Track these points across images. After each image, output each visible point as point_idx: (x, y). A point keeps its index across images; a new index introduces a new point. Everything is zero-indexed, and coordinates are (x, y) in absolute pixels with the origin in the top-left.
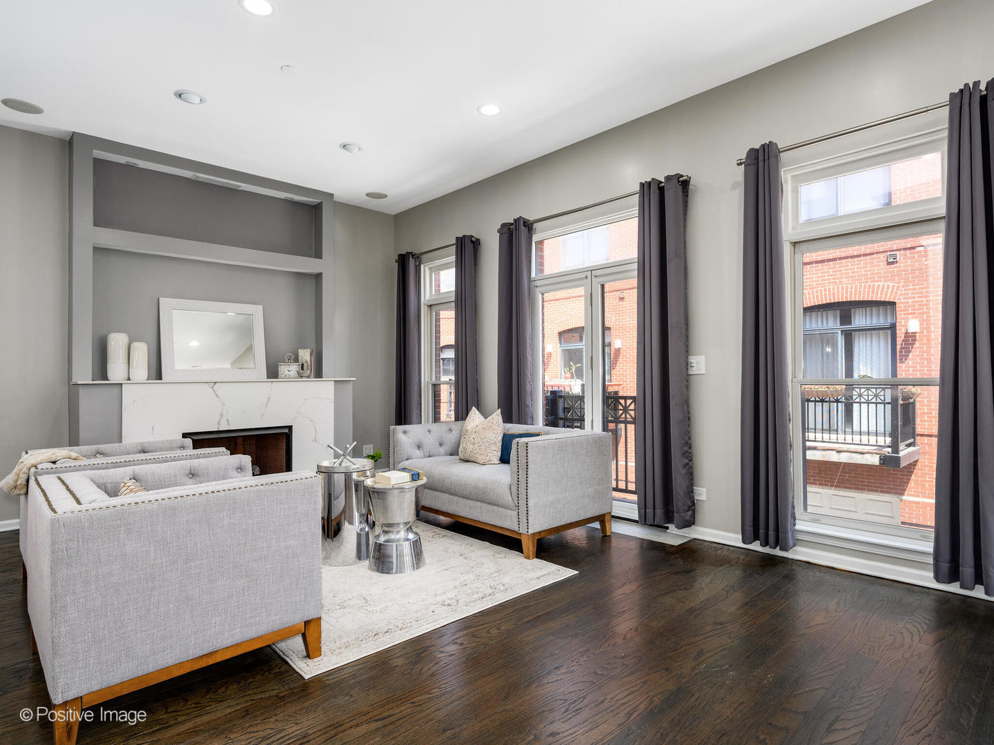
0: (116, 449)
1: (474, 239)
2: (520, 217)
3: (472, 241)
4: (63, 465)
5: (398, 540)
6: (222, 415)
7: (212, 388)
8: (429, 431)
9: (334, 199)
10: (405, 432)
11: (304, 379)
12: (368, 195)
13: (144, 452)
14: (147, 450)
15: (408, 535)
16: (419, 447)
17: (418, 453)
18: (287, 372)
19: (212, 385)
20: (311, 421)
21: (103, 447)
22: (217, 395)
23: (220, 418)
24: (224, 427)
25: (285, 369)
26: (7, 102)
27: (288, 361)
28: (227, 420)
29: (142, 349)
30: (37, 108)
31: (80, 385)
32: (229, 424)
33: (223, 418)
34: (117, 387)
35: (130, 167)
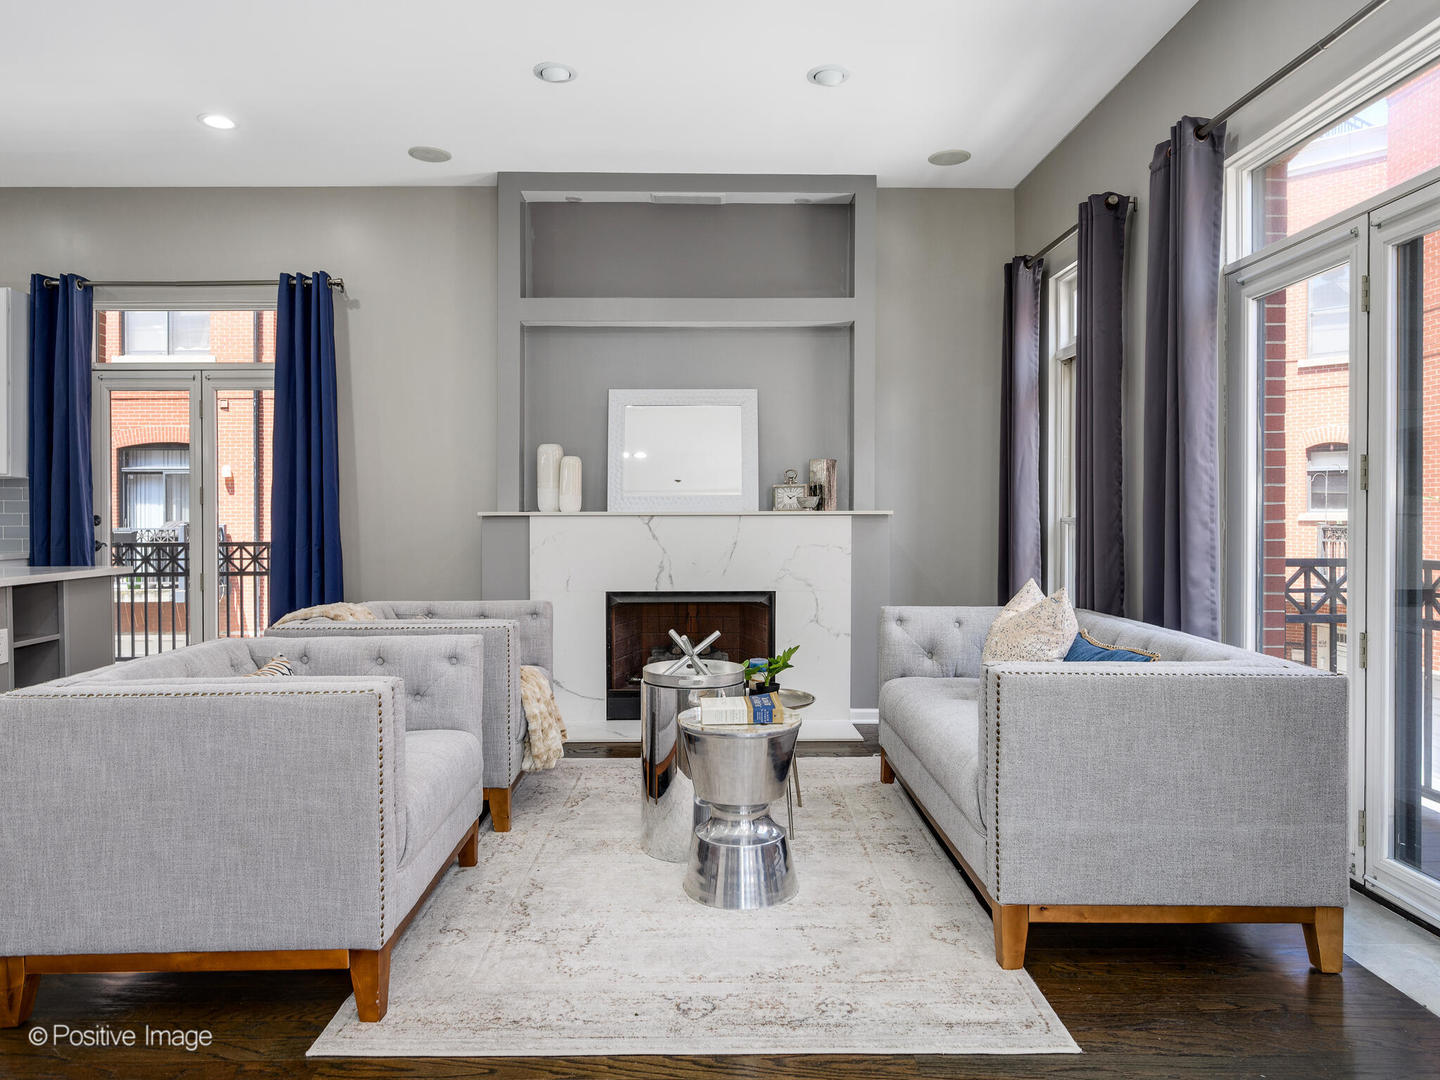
0: (449, 609)
1: (1113, 200)
2: (1185, 118)
3: (1108, 205)
4: (317, 626)
5: (737, 841)
6: (662, 568)
7: (648, 524)
8: (959, 623)
9: (878, 186)
10: (901, 620)
11: (808, 512)
12: (935, 160)
13: (485, 617)
14: (486, 614)
15: (756, 829)
16: (931, 652)
17: (928, 664)
18: (787, 501)
19: (646, 519)
20: (810, 585)
21: (438, 605)
22: (654, 536)
23: (659, 573)
24: (665, 587)
25: (785, 494)
26: (413, 153)
27: (789, 481)
28: (670, 576)
29: (573, 466)
30: (442, 153)
31: (484, 517)
32: (672, 583)
33: (663, 573)
34: (524, 520)
35: (574, 205)
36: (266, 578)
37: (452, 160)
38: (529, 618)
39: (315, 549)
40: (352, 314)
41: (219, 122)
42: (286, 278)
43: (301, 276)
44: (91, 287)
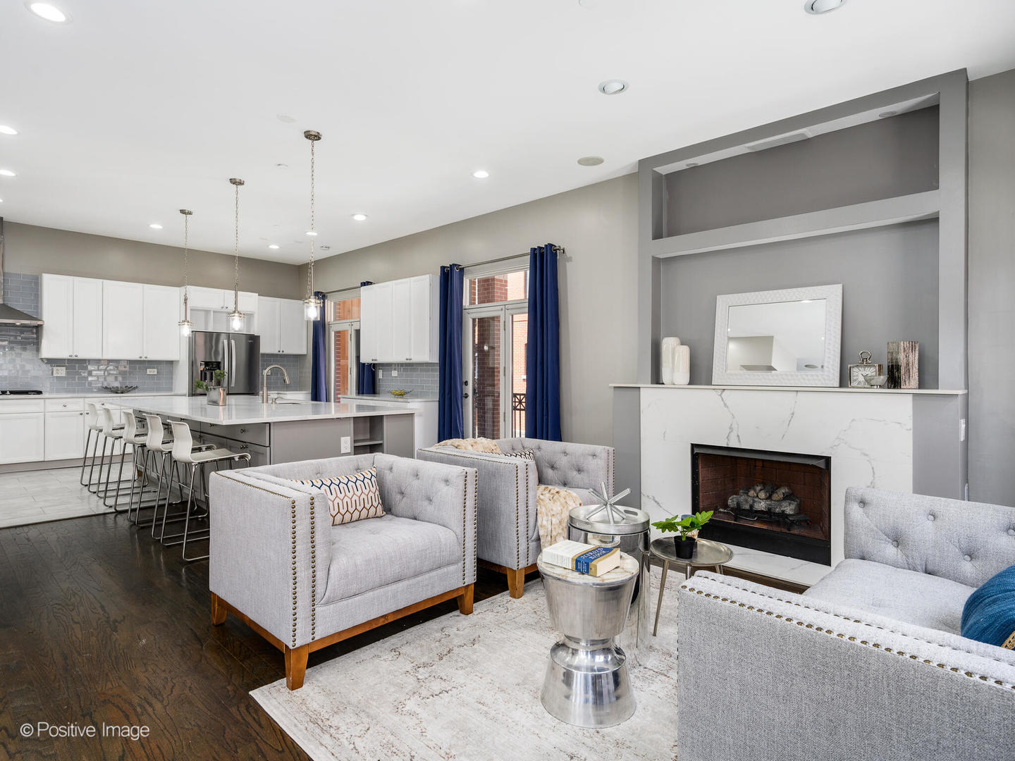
6: (731, 429)
7: (720, 395)
11: (877, 389)
18: (861, 379)
19: (719, 392)
20: (866, 455)
22: (725, 405)
23: (730, 433)
24: (734, 444)
25: (860, 372)
26: (580, 162)
27: (865, 362)
28: (738, 436)
29: (684, 352)
30: (598, 159)
31: (615, 387)
32: (739, 441)
33: (732, 434)
34: (638, 389)
35: (695, 168)
36: (523, 413)
37: (605, 162)
38: (591, 458)
39: (545, 402)
40: (569, 265)
41: (481, 174)
42: (534, 250)
43: (540, 248)
44: (463, 269)
